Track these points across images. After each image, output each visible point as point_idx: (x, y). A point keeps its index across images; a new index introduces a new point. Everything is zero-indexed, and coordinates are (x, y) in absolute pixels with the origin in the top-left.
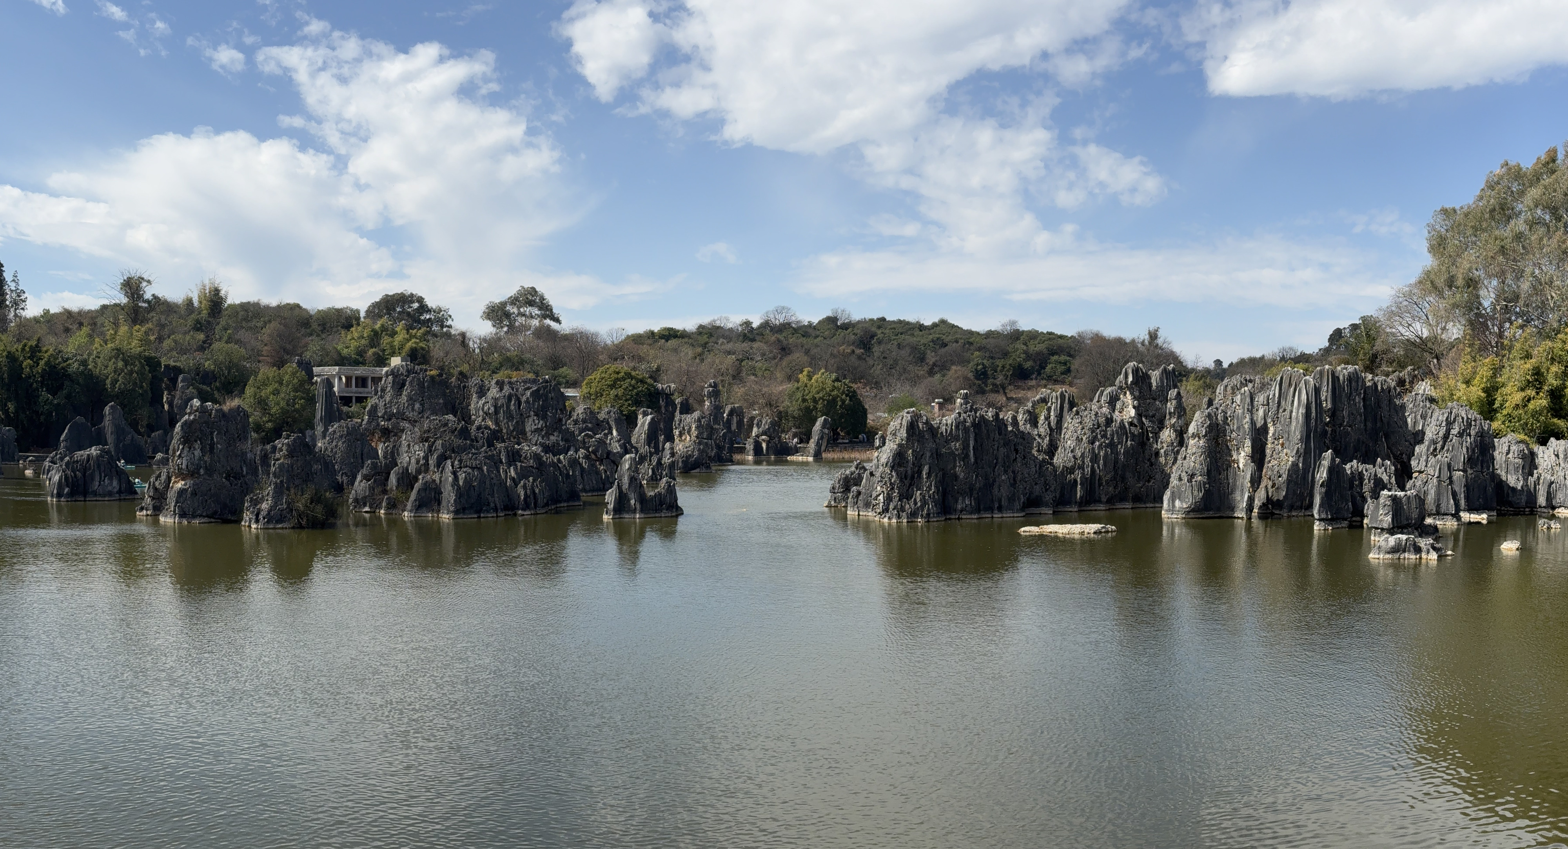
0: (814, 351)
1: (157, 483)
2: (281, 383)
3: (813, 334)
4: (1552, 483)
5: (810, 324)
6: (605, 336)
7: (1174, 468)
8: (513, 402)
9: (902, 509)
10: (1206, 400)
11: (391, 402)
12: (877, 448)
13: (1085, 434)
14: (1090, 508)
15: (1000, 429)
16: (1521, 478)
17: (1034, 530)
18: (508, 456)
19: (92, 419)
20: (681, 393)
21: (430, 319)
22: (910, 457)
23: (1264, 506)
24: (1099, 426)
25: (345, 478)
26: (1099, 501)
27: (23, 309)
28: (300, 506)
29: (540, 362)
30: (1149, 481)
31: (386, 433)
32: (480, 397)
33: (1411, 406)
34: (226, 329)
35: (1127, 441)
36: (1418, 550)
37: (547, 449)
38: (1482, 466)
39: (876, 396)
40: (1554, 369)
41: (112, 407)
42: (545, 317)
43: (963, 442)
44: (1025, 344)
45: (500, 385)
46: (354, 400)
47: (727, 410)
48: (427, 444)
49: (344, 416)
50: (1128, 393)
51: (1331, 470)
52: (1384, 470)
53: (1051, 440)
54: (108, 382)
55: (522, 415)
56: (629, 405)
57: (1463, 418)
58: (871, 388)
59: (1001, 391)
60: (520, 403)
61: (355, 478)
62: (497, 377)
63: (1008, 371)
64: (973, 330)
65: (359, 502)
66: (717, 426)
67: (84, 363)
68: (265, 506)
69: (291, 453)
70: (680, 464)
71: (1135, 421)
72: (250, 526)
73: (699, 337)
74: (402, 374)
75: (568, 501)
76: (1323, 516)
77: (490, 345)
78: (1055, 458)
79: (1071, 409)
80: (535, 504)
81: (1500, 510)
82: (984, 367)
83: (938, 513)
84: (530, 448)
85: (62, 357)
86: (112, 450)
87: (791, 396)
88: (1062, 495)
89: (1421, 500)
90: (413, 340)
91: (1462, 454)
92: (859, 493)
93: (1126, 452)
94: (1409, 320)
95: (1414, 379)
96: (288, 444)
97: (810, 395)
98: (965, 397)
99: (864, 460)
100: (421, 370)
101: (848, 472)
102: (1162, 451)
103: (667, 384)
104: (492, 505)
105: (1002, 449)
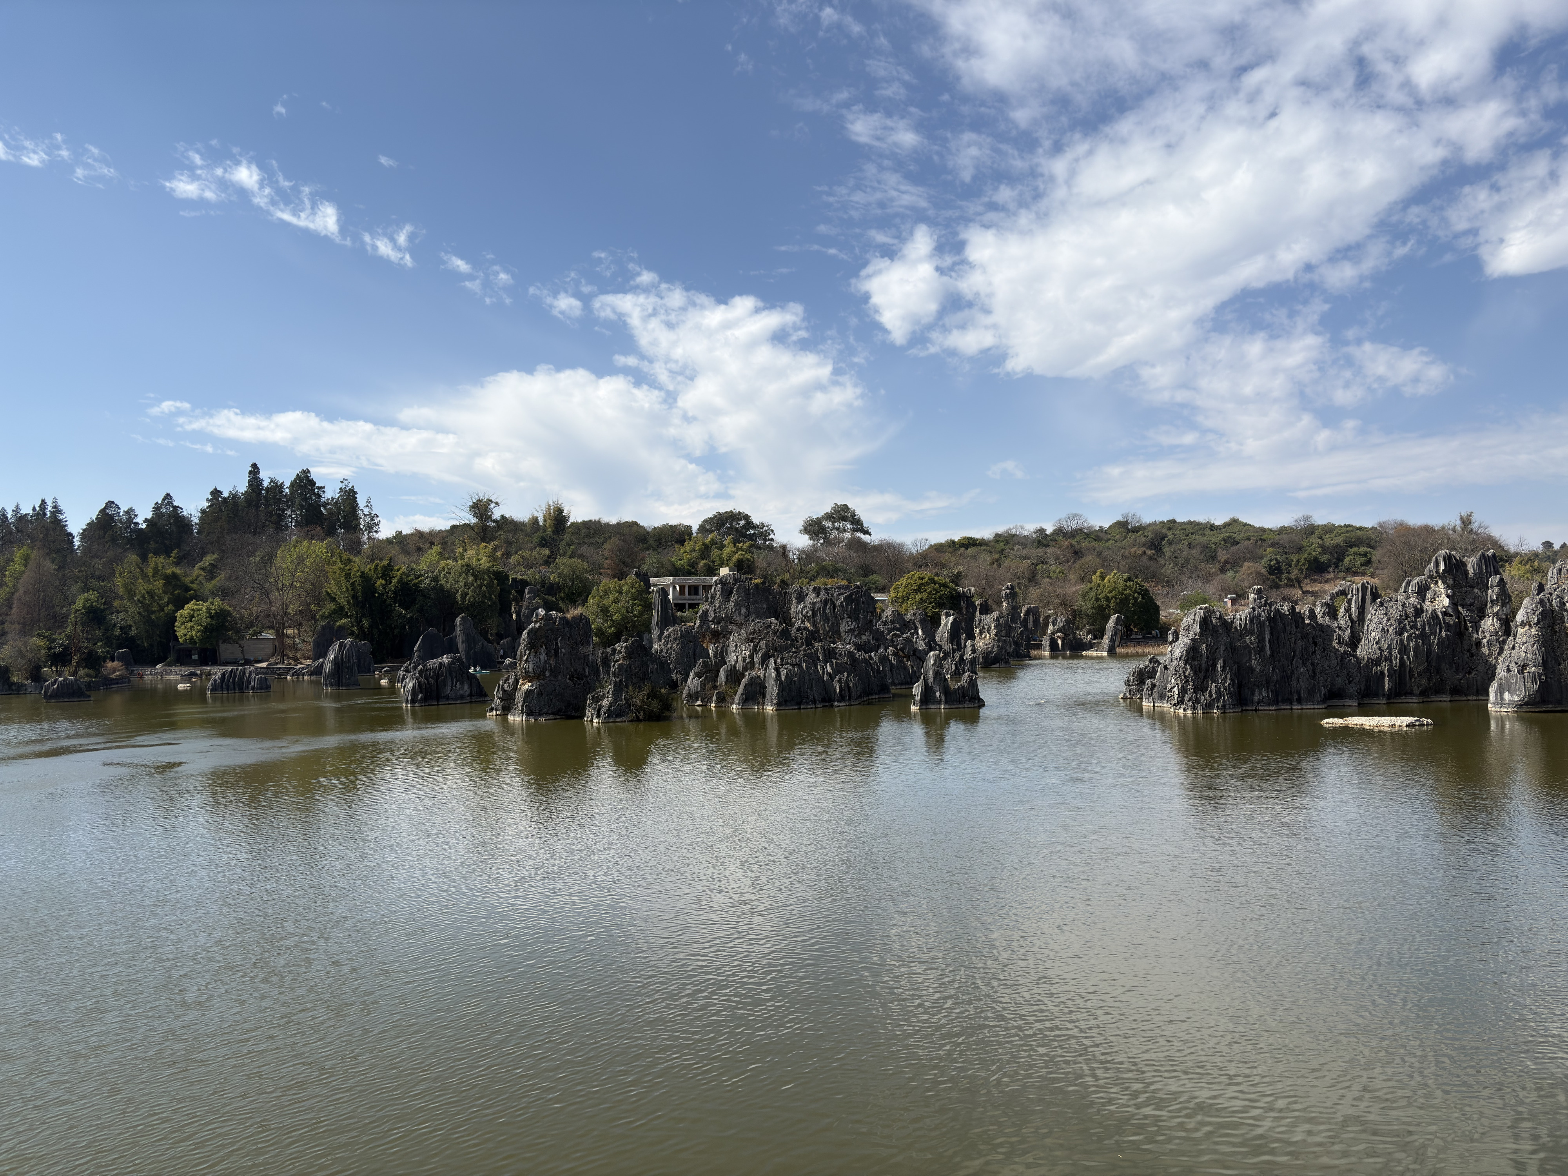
0: (1106, 553)
1: (506, 686)
2: (620, 593)
3: (1105, 537)
5: (1101, 529)
6: (910, 546)
7: (1501, 659)
8: (828, 606)
9: (1198, 701)
10: (1535, 585)
11: (720, 607)
12: (1171, 643)
13: (1391, 625)
14: (1400, 701)
15: (1296, 622)
17: (1338, 722)
18: (824, 654)
19: (444, 630)
20: (981, 596)
21: (754, 534)
22: (1204, 651)
24: (1407, 617)
25: (679, 676)
26: (1411, 693)
27: (376, 532)
28: (638, 701)
29: (852, 570)
30: (1470, 673)
31: (716, 636)
32: (799, 602)
34: (570, 545)
35: (1441, 631)
37: (859, 647)
39: (1168, 594)
41: (462, 618)
42: (855, 530)
43: (1258, 636)
44: (1321, 538)
45: (817, 591)
46: (687, 606)
47: (1024, 609)
48: (752, 645)
49: (678, 621)
50: (1440, 582)
53: (1352, 632)
54: (458, 595)
55: (836, 617)
56: (933, 607)
58: (1163, 587)
59: (1296, 584)
60: (834, 607)
61: (688, 676)
62: (814, 584)
63: (1303, 565)
64: (1266, 526)
65: (693, 697)
66: (1014, 625)
67: (436, 579)
68: (605, 702)
69: (630, 653)
70: (981, 660)
71: (1450, 611)
72: (592, 721)
73: (997, 545)
74: (730, 582)
75: (879, 693)
77: (807, 556)
78: (1359, 651)
79: (1374, 601)
80: (850, 696)
82: (1278, 562)
83: (1234, 705)
84: (844, 647)
85: (414, 574)
86: (463, 657)
87: (1084, 596)
88: (1368, 687)
90: (740, 553)
92: (1153, 686)
93: (1441, 643)
96: (626, 647)
97: (1103, 595)
98: (1259, 592)
99: (1157, 655)
100: (747, 579)
101: (1142, 666)
102: (1485, 641)
103: (968, 588)
104: (811, 697)
105: (1299, 643)
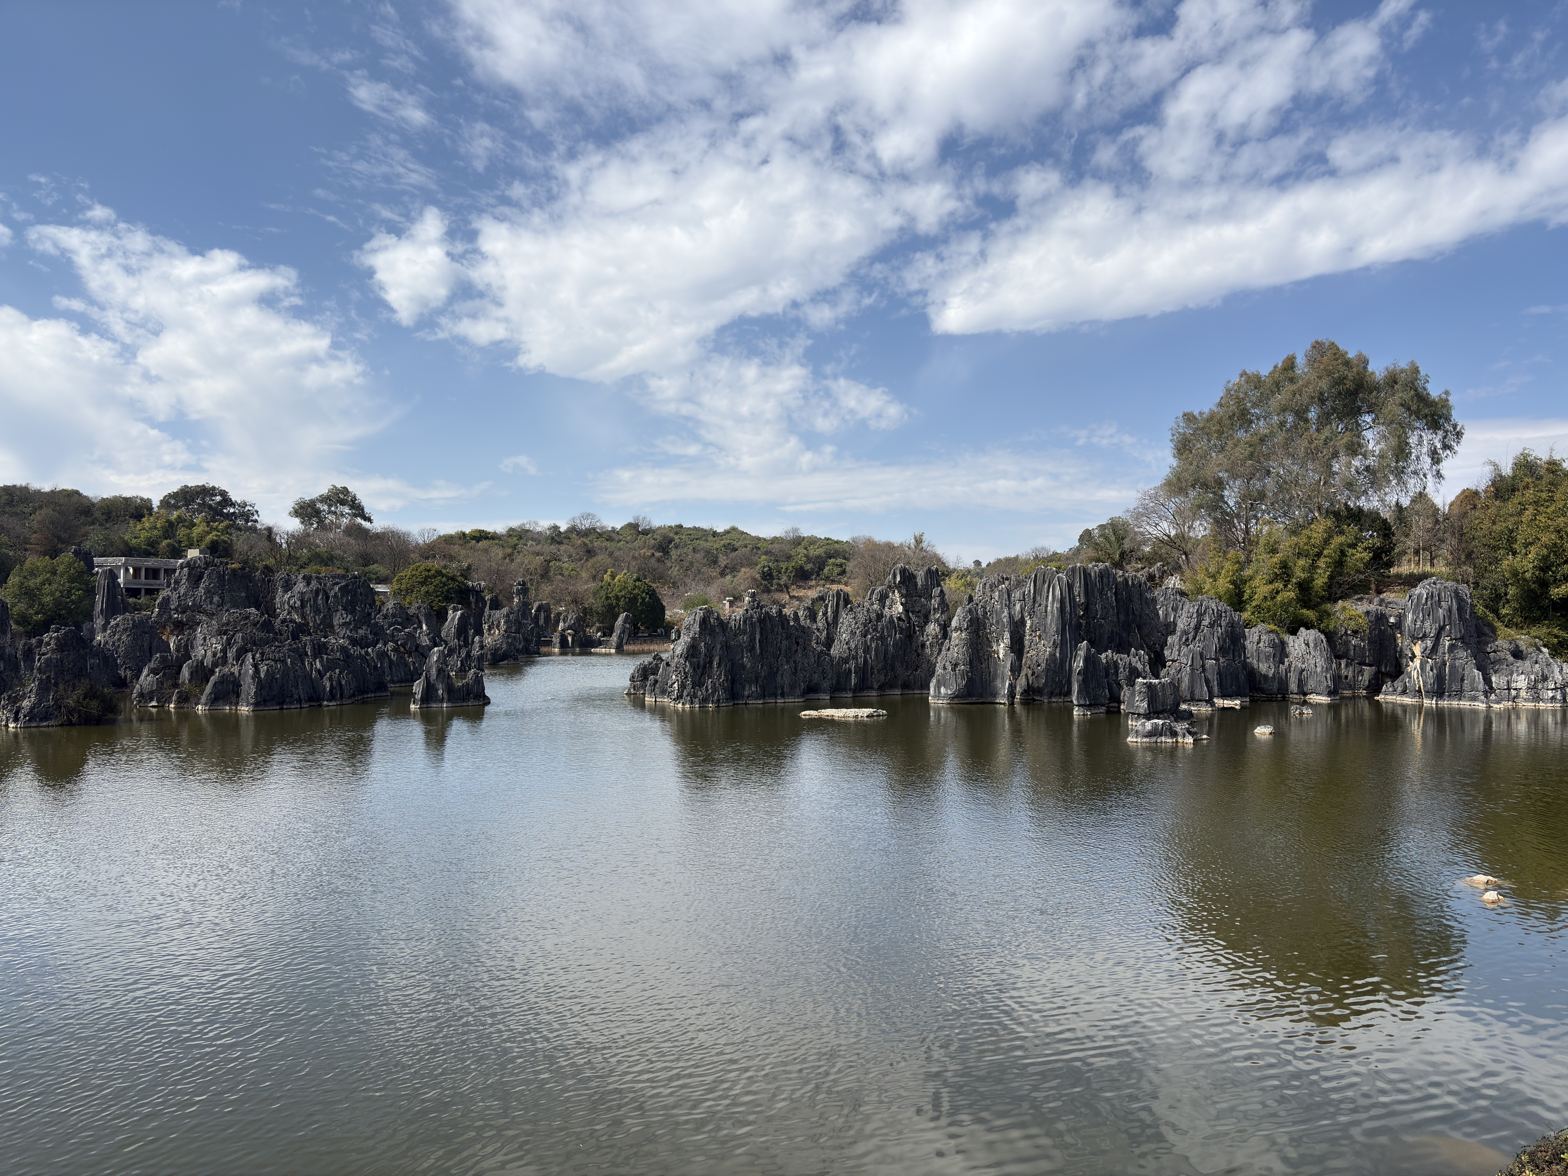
0: (617, 553)
2: (53, 573)
3: (617, 538)
4: (1303, 670)
5: (613, 530)
6: (417, 536)
7: (939, 658)
8: (320, 597)
9: (695, 696)
10: (966, 596)
11: (185, 594)
12: (673, 641)
13: (858, 628)
14: (863, 695)
15: (783, 624)
16: (1272, 666)
17: (813, 713)
18: (313, 648)
20: (491, 591)
21: (234, 512)
22: (703, 650)
23: (1025, 692)
24: (870, 622)
25: (128, 673)
26: (872, 688)
28: (70, 702)
29: (351, 559)
30: (916, 670)
31: (179, 627)
32: (286, 592)
33: (1162, 599)
35: (895, 634)
36: (1174, 734)
37: (354, 642)
38: (1234, 655)
39: (673, 594)
40: (1301, 562)
42: (356, 516)
43: (750, 635)
44: (806, 548)
45: (308, 580)
46: (143, 592)
47: (535, 606)
48: (225, 637)
49: (130, 609)
50: (896, 591)
51: (1087, 660)
52: (1138, 659)
53: (828, 633)
55: (329, 609)
56: (440, 601)
57: (1213, 610)
58: (669, 588)
59: (785, 589)
60: (327, 598)
61: (140, 672)
62: (305, 572)
63: (791, 572)
64: (761, 536)
65: (145, 697)
66: (525, 622)
68: (26, 703)
69: (62, 646)
70: (489, 656)
71: (903, 616)
72: (7, 726)
73: (510, 540)
74: (199, 566)
75: (375, 691)
76: (1082, 702)
77: (297, 541)
78: (832, 650)
79: (846, 606)
80: (341, 695)
81: (1253, 696)
82: (770, 569)
83: (727, 699)
84: (338, 640)
87: (595, 594)
88: (838, 682)
89: (1175, 686)
90: (214, 533)
91: (1214, 644)
92: (656, 681)
93: (895, 644)
94: (1157, 520)
95: (1164, 574)
96: (57, 638)
97: (613, 593)
98: (753, 595)
99: (661, 652)
100: (221, 563)
101: (646, 663)
102: (928, 643)
103: (477, 582)
104: (296, 697)
105: (784, 642)
